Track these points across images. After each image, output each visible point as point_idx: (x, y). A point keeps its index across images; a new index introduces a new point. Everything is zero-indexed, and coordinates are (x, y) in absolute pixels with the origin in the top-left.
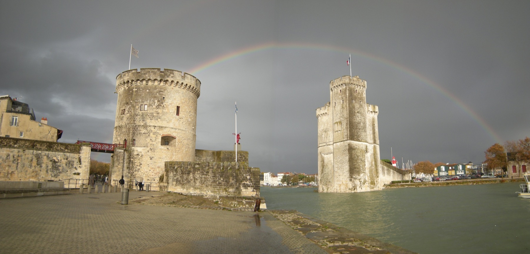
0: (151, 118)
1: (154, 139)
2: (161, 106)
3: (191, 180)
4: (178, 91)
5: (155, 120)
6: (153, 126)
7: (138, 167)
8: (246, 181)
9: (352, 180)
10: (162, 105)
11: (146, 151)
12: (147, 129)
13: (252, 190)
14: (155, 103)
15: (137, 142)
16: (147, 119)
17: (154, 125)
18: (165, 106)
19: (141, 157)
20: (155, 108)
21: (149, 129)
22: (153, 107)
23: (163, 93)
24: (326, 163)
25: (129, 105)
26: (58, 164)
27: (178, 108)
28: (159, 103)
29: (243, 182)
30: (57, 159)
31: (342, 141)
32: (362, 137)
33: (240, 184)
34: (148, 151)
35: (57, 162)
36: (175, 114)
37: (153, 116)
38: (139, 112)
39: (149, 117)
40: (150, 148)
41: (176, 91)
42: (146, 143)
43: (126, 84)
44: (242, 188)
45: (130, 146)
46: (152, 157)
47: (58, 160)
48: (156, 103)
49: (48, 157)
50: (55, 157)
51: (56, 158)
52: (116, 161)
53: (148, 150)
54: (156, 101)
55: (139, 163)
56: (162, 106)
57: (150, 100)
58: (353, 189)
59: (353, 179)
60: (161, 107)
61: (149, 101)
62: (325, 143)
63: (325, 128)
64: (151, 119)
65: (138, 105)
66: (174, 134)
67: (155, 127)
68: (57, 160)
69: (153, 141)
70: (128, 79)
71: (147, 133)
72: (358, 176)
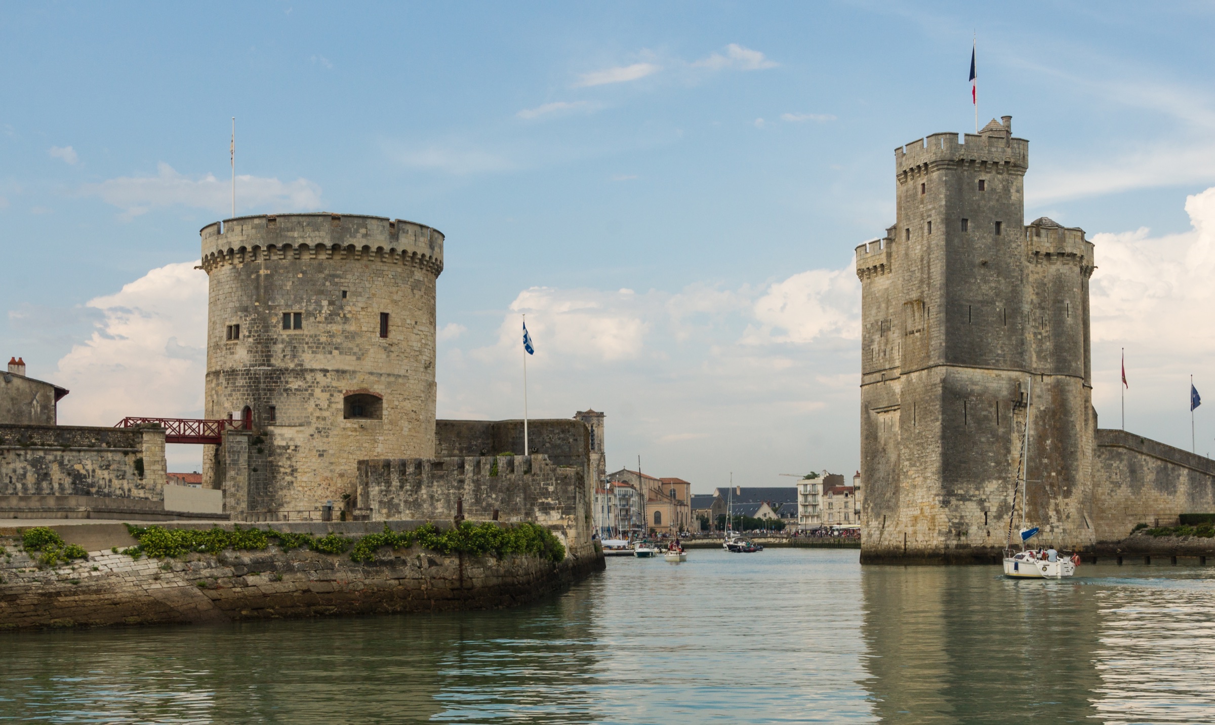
0: (315, 349)
1: (324, 404)
2: (339, 315)
3: (424, 501)
4: (381, 272)
5: (325, 353)
6: (321, 370)
7: (288, 478)
8: (547, 498)
9: (949, 502)
10: (341, 312)
11: (307, 435)
12: (305, 379)
13: (559, 517)
14: (322, 307)
15: (281, 413)
16: (304, 351)
17: (322, 367)
18: (349, 316)
19: (294, 452)
20: (324, 323)
21: (309, 377)
22: (317, 320)
23: (342, 280)
24: (882, 442)
25: (251, 315)
26: (89, 480)
27: (385, 317)
28: (332, 309)
29: (540, 501)
30: (84, 468)
31: (923, 370)
32: (999, 352)
33: (533, 505)
34: (312, 435)
35: (85, 477)
36: (376, 337)
37: (319, 344)
38: (282, 332)
39: (309, 347)
40: (317, 428)
41: (375, 271)
42: (304, 415)
43: (238, 256)
44: (538, 514)
45: (262, 424)
46: (324, 451)
47: (87, 471)
48: (326, 308)
49: (61, 464)
50: (80, 463)
51: (81, 466)
52: (230, 464)
53: (313, 433)
54: (325, 303)
55: (291, 466)
56: (342, 315)
57: (309, 301)
58: (954, 532)
59: (954, 501)
60: (339, 318)
61: (307, 305)
62: (880, 371)
63: (881, 317)
64: (313, 352)
65: (276, 315)
66: (376, 387)
67: (327, 371)
68: (83, 472)
69: (323, 408)
70: (242, 241)
71: (306, 390)
72: (977, 489)
